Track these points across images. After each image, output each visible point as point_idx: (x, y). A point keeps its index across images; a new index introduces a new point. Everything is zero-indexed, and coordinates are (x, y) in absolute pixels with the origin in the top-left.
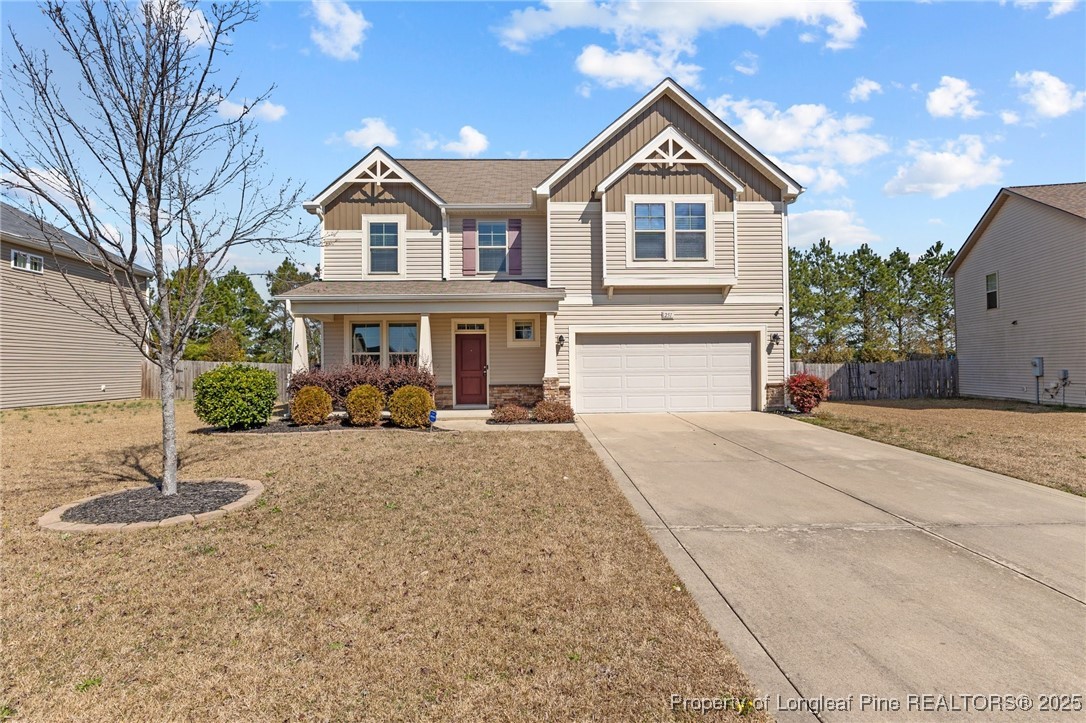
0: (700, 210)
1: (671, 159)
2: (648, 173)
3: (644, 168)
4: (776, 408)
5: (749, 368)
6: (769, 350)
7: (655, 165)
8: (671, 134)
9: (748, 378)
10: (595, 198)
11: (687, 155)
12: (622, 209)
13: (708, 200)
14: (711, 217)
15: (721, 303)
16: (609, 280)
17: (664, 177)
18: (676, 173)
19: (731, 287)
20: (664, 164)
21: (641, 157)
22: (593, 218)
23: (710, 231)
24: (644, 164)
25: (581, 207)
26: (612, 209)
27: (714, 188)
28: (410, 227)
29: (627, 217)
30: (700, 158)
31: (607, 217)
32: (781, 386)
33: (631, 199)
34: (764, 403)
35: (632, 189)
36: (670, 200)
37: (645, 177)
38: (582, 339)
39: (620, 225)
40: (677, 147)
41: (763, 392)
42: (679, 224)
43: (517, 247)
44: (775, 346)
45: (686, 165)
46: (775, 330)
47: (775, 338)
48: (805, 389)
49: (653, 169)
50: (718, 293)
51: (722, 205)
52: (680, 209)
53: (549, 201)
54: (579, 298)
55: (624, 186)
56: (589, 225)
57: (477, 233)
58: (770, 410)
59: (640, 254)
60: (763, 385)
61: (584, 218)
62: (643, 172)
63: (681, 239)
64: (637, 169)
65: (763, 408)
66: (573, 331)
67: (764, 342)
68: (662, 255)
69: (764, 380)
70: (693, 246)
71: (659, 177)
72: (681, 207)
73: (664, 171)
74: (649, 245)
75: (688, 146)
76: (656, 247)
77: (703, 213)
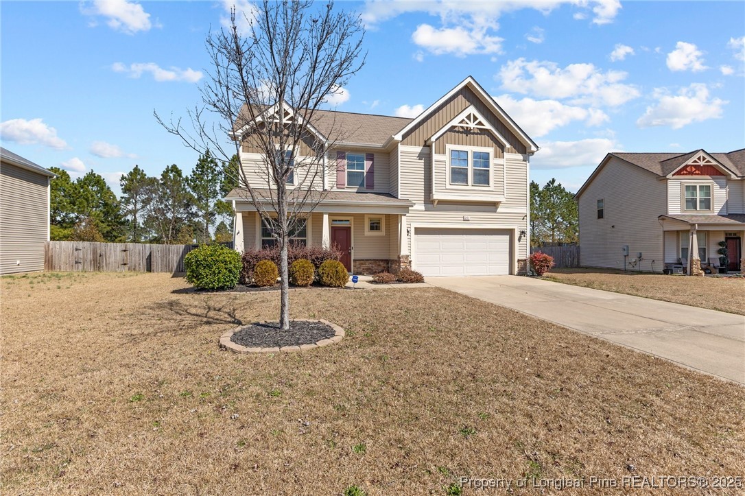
0: (486, 157)
1: (472, 125)
2: (458, 132)
3: (457, 129)
4: (522, 273)
5: (508, 250)
6: (519, 240)
7: (462, 127)
8: (472, 110)
9: (507, 256)
10: (427, 145)
11: (480, 123)
12: (444, 153)
13: (490, 150)
14: (493, 161)
15: (495, 212)
16: (436, 196)
17: (467, 135)
18: (474, 133)
19: (500, 202)
20: (467, 128)
21: (455, 122)
22: (425, 157)
23: (491, 169)
24: (456, 127)
25: (418, 149)
26: (438, 152)
27: (494, 144)
29: (447, 157)
30: (487, 126)
31: (435, 157)
32: (525, 260)
33: (450, 147)
34: (516, 270)
35: (449, 141)
36: (471, 149)
37: (457, 134)
39: (443, 163)
40: (475, 119)
41: (516, 264)
42: (475, 164)
44: (523, 238)
45: (480, 129)
46: (523, 228)
47: (523, 233)
48: (542, 262)
49: (461, 130)
50: (494, 205)
51: (498, 154)
52: (476, 155)
53: (399, 144)
54: (417, 206)
55: (445, 139)
56: (423, 161)
57: (346, 160)
58: (520, 274)
59: (454, 181)
60: (516, 260)
61: (420, 156)
62: (455, 131)
63: (476, 173)
64: (452, 129)
65: (516, 273)
66: (414, 226)
67: (517, 235)
68: (466, 181)
69: (517, 257)
70: (483, 178)
71: (464, 135)
72: (476, 154)
73: (467, 131)
75: (481, 118)
76: (462, 177)
77: (488, 158)
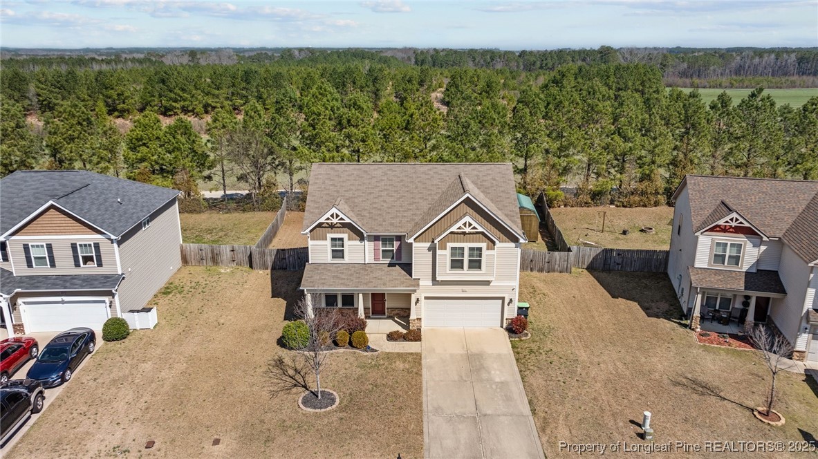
0: (480, 249)
1: (467, 230)
3: (456, 233)
4: (508, 329)
6: (508, 305)
7: (461, 232)
8: (468, 218)
9: (500, 313)
10: (434, 242)
11: (474, 228)
12: (445, 249)
13: (483, 245)
14: (485, 252)
15: (488, 286)
16: (438, 278)
17: (464, 237)
18: (469, 235)
19: (491, 280)
20: (464, 231)
22: (433, 249)
23: (484, 259)
25: (428, 245)
26: (441, 248)
27: (487, 241)
28: (349, 239)
29: (448, 252)
30: (480, 229)
31: (438, 252)
32: (512, 320)
33: (450, 245)
34: (505, 325)
35: (450, 241)
36: (466, 246)
38: (426, 298)
39: (444, 256)
40: (470, 225)
41: (505, 321)
42: (470, 255)
43: (399, 249)
44: (511, 303)
45: (473, 232)
46: (511, 296)
47: (511, 299)
50: (486, 282)
51: (490, 248)
52: (471, 249)
53: (413, 243)
54: (426, 282)
55: (447, 240)
56: (431, 252)
57: (381, 242)
58: (506, 329)
59: (453, 267)
61: (429, 249)
62: (455, 235)
63: (470, 262)
64: (452, 233)
65: (504, 327)
66: (423, 295)
67: (507, 301)
68: (462, 268)
69: (505, 317)
70: (475, 264)
71: (462, 237)
73: (464, 233)
74: (457, 264)
75: (474, 224)
76: (460, 264)
77: (481, 251)
